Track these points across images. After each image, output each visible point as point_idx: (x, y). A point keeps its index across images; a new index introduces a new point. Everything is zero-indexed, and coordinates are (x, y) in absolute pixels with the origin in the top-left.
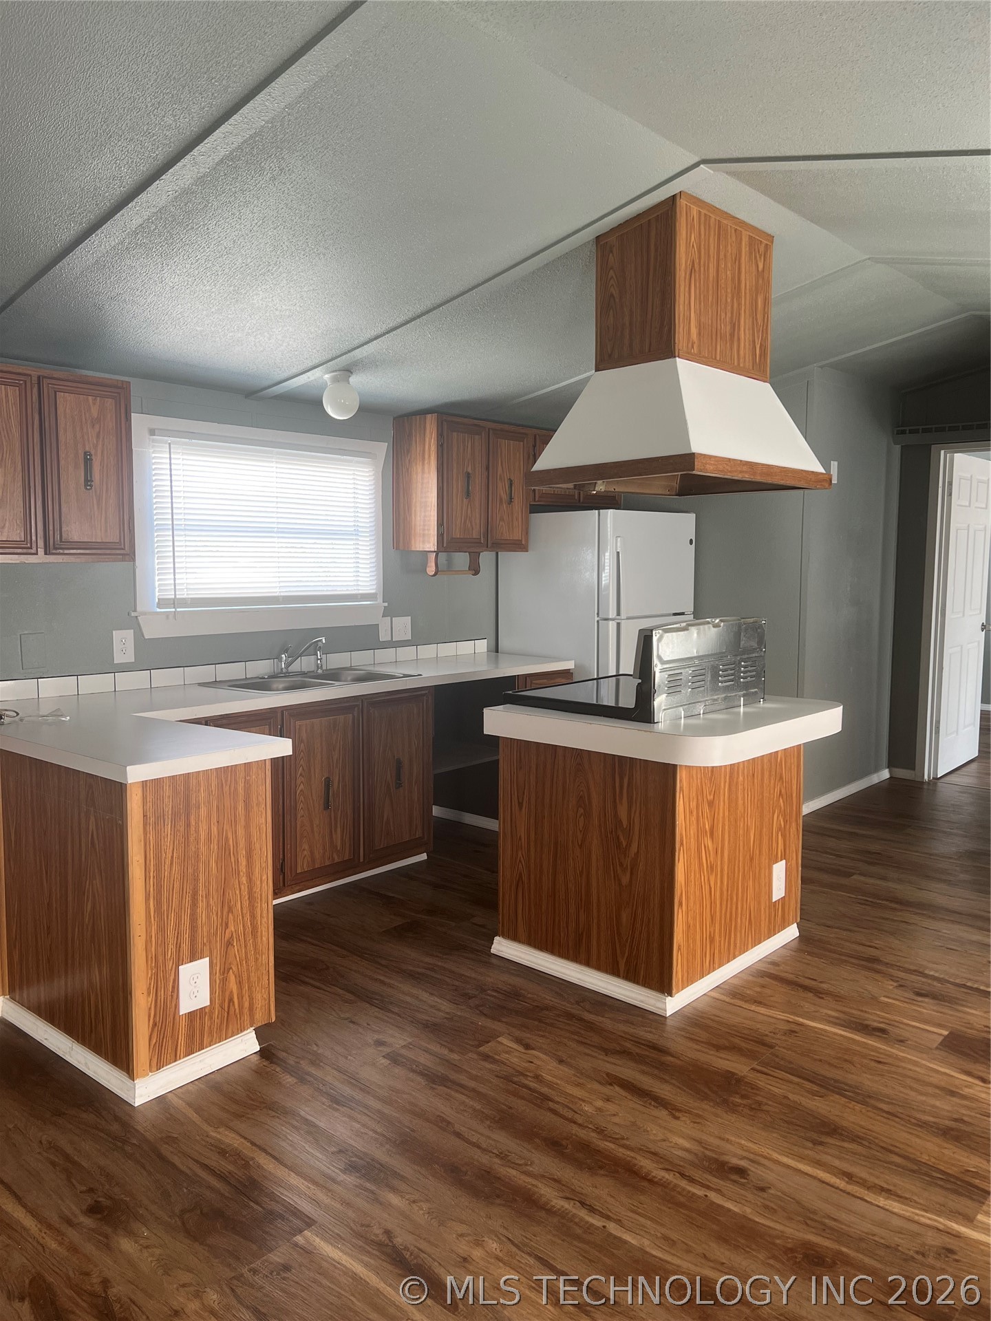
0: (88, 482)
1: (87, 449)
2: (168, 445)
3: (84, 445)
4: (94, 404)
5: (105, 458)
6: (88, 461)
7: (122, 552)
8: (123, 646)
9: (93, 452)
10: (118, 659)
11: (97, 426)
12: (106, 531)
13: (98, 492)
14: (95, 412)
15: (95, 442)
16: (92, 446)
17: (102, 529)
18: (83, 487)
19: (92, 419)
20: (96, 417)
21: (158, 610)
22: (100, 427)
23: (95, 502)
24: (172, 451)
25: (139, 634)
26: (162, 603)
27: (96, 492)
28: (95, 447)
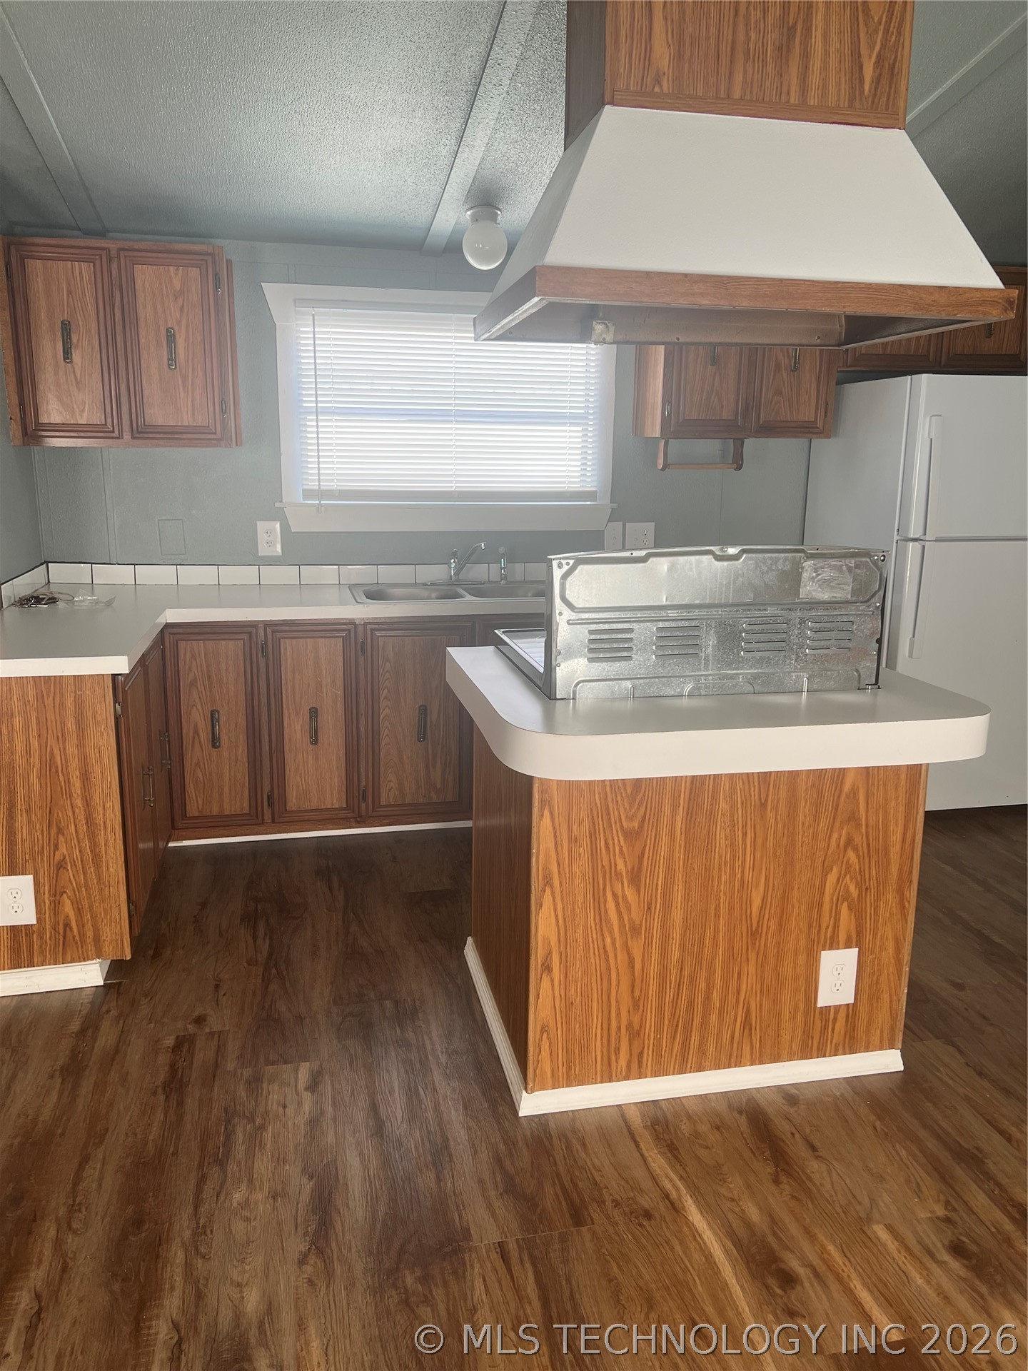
0: (172, 360)
1: (170, 326)
2: (311, 317)
3: (166, 321)
4: (176, 275)
5: (191, 333)
6: (171, 337)
7: (213, 436)
8: (270, 538)
9: (176, 328)
10: (264, 550)
11: (180, 300)
12: (193, 414)
13: (184, 371)
14: (177, 284)
15: (178, 317)
16: (174, 321)
17: (189, 413)
18: (166, 367)
19: (175, 291)
20: (178, 289)
21: (304, 502)
22: (184, 300)
23: (180, 382)
24: (316, 323)
25: (285, 528)
26: (308, 494)
27: (181, 372)
28: (179, 322)
